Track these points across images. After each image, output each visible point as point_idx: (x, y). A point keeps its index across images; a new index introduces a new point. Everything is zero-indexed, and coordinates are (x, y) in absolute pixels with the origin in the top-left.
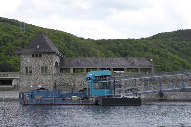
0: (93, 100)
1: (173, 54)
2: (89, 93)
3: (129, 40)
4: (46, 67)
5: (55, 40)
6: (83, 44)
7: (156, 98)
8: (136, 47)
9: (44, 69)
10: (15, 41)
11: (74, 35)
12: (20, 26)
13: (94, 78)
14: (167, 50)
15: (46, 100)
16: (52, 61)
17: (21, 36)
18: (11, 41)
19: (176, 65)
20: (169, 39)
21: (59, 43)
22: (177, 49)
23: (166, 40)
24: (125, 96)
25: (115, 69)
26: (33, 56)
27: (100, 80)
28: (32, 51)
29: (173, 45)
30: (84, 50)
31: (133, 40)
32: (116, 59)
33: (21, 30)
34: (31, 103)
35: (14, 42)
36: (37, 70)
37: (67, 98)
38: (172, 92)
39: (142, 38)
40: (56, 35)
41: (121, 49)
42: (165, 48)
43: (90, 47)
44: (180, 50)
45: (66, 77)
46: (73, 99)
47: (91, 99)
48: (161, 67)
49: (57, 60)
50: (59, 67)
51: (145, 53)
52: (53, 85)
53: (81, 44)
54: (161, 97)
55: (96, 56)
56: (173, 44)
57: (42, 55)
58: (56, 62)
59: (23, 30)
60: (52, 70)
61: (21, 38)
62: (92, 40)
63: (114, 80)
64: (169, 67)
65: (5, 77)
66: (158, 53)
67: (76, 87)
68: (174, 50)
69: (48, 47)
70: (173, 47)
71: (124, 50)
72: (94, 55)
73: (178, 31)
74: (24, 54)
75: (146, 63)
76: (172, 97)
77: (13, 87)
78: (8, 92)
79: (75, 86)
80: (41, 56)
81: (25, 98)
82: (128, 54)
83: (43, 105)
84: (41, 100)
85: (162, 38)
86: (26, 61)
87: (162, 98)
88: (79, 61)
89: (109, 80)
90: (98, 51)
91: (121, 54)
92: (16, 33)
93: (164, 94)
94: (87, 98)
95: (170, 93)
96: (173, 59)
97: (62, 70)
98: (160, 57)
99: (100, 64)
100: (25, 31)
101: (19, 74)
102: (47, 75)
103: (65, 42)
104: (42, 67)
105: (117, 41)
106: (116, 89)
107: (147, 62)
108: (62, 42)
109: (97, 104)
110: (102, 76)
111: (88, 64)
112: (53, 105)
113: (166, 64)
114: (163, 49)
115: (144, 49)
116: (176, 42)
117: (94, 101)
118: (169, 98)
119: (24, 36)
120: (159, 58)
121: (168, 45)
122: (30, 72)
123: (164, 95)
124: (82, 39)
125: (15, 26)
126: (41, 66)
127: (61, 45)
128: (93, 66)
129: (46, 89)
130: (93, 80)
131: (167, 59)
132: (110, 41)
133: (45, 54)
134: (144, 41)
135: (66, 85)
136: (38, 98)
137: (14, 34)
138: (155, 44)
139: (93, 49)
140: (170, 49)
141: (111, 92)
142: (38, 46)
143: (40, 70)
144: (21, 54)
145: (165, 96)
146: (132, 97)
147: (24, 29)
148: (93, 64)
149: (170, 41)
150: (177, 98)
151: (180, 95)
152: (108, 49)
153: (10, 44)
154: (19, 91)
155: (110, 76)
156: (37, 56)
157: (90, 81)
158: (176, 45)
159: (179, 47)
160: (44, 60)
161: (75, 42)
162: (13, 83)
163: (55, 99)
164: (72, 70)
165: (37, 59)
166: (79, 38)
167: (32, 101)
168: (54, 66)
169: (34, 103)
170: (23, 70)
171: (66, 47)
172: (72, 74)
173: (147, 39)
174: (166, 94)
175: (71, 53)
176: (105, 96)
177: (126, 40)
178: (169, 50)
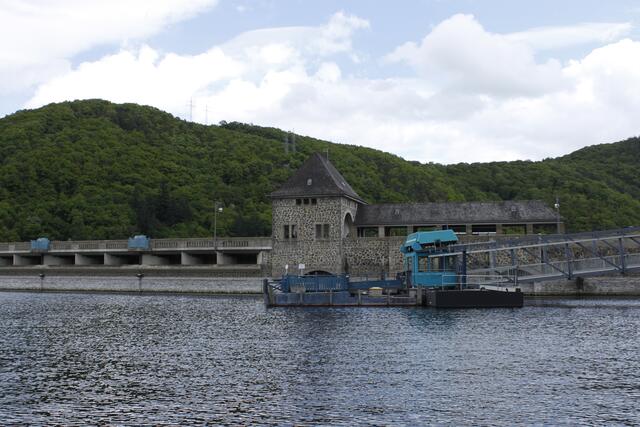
0: (416, 296)
1: (618, 193)
2: (409, 282)
3: (519, 162)
4: (327, 226)
5: (358, 168)
6: (417, 174)
7: (567, 290)
8: (534, 179)
9: (322, 229)
10: (275, 172)
11: (399, 156)
12: (284, 141)
13: (420, 248)
14: (604, 184)
15: (313, 296)
16: (339, 211)
17: (287, 162)
18: (266, 173)
19: (625, 217)
20: (609, 160)
21: (365, 174)
22: (628, 180)
23: (602, 162)
24: (488, 288)
25: (476, 228)
26: (299, 202)
27: (433, 252)
28: (298, 191)
29: (619, 173)
30: (418, 188)
31: (529, 163)
32: (478, 205)
33: (287, 150)
34: (282, 302)
35: (272, 175)
36: (306, 232)
37: (359, 292)
38: (604, 278)
39: (548, 159)
40: (359, 156)
41: (500, 184)
42: (599, 180)
43: (433, 180)
44: (634, 183)
45: (369, 246)
46: (372, 294)
47: (412, 294)
48: (591, 223)
49: (350, 209)
50: (355, 224)
51: (556, 191)
52: (340, 262)
53: (414, 174)
54: (579, 288)
55: (447, 200)
56: (619, 170)
57: (318, 201)
58: (348, 214)
59: (290, 149)
60: (340, 232)
61: (287, 166)
62: (438, 167)
63: (464, 252)
64: (609, 222)
65: (243, 248)
66: (584, 191)
67: (391, 268)
68: (620, 183)
69: (329, 182)
70: (619, 176)
71: (507, 187)
72: (443, 197)
73: (630, 140)
74: (281, 199)
75: (544, 213)
76: (605, 289)
77: (259, 267)
78: (249, 278)
79: (387, 265)
80: (314, 201)
81: (272, 291)
82: (516, 194)
83: (309, 306)
84: (304, 295)
85: (594, 157)
86: (285, 213)
87: (581, 291)
88: (398, 211)
89: (453, 252)
90: (450, 188)
91: (500, 195)
92: (277, 155)
93: (585, 281)
94: (405, 292)
95: (600, 279)
96: (619, 204)
97: (360, 231)
98: (588, 198)
99: (443, 217)
100: (295, 151)
101: (270, 241)
102: (328, 242)
103: (379, 170)
104: (318, 226)
105: (493, 167)
106: (468, 272)
107: (548, 210)
108: (373, 172)
109: (424, 304)
110: (438, 244)
111: (417, 218)
112: (329, 306)
113: (602, 215)
114: (596, 182)
115: (552, 183)
116: (625, 165)
117: (419, 297)
118: (597, 291)
119: (292, 161)
120: (585, 200)
121: (608, 172)
122: (293, 236)
123: (587, 283)
124: (416, 164)
125: (275, 141)
126: (315, 223)
127: (370, 179)
128: (427, 222)
129: (326, 273)
130: (418, 252)
131: (604, 204)
132: (476, 166)
133: (322, 198)
134: (552, 164)
135: (368, 263)
136: (298, 292)
137: (274, 159)
138: (577, 171)
139: (438, 185)
140: (612, 181)
141: (457, 279)
142: (310, 181)
143: (314, 232)
144: (274, 198)
145: (588, 287)
146: (504, 290)
147: (294, 146)
148: (427, 218)
149: (611, 163)
150: (615, 289)
151: (624, 284)
152: (472, 185)
153: (265, 179)
154: (271, 276)
155: (454, 242)
156: (306, 202)
157: (412, 254)
158: (626, 172)
159: (632, 175)
160: (322, 212)
161: (400, 171)
162: (260, 260)
163: (334, 295)
164: (382, 232)
165: (308, 208)
166: (409, 162)
167: (285, 298)
168: (343, 222)
169: (289, 302)
170: (279, 233)
171: (381, 183)
172: (381, 240)
173: (558, 159)
174: (590, 280)
175: (391, 194)
176: (441, 288)
177: (512, 163)
178: (609, 183)
